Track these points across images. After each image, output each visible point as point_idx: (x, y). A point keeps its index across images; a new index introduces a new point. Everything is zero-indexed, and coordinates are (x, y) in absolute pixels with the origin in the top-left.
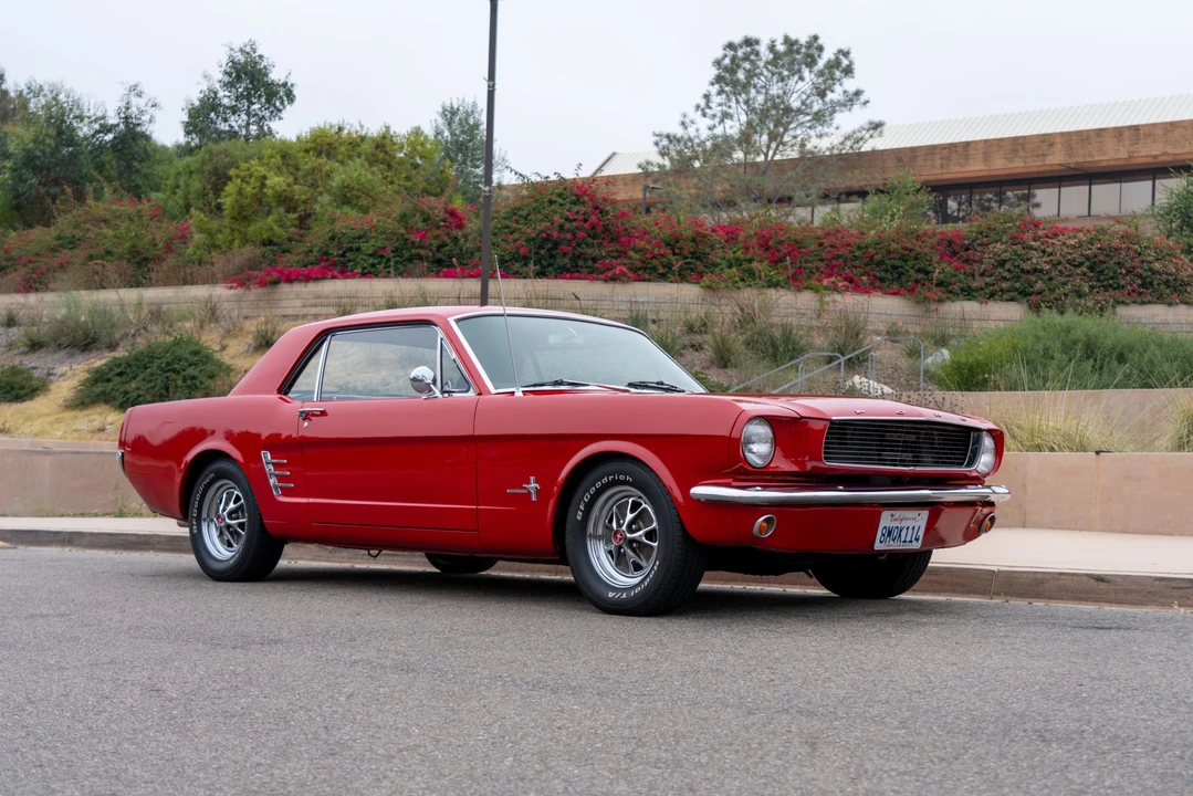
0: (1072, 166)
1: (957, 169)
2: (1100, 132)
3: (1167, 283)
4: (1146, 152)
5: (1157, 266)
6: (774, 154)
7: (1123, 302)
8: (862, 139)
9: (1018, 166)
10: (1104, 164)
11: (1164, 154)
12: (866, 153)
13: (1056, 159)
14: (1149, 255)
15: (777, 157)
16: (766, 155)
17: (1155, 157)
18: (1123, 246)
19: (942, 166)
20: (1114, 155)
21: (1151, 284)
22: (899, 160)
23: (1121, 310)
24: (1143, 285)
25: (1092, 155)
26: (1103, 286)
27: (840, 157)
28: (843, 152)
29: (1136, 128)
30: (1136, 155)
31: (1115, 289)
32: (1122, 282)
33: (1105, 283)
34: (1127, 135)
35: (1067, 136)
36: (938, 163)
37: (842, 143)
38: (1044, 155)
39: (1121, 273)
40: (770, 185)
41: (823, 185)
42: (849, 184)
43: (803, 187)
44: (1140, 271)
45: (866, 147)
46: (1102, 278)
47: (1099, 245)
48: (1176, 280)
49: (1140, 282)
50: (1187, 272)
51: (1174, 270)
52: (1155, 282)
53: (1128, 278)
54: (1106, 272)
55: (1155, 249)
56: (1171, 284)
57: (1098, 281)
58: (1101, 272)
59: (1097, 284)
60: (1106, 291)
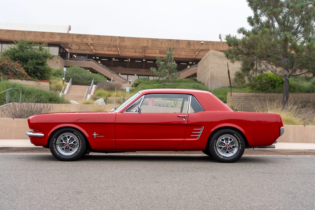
3: (20, 74)
5: (17, 70)
7: (10, 78)
14: (15, 67)
18: (9, 64)
21: (16, 74)
23: (10, 80)
24: (14, 74)
31: (7, 75)
32: (9, 73)
33: (5, 73)
44: (13, 71)
46: (4, 72)
47: (3, 63)
48: (22, 74)
49: (13, 73)
50: (24, 72)
51: (21, 71)
52: (17, 74)
53: (10, 72)
54: (5, 70)
55: (16, 65)
56: (21, 74)
57: (3, 72)
58: (4, 70)
59: (3, 73)
60: (5, 75)
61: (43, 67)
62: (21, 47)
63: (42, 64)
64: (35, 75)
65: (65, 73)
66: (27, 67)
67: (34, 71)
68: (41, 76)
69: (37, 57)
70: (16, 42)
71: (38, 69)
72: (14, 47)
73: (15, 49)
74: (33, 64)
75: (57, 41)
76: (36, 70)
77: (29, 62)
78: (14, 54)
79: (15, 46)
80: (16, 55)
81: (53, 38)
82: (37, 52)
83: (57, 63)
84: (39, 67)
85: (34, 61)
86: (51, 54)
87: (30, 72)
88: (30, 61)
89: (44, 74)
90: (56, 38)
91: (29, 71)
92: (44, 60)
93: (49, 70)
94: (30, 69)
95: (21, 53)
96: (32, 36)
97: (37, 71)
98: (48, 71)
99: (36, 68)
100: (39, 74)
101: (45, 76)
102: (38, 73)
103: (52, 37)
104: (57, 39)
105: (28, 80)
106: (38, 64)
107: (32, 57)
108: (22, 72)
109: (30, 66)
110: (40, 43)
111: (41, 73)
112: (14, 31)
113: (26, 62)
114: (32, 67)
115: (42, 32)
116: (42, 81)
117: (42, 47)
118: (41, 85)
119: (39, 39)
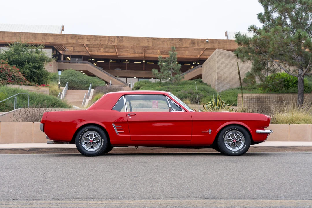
3: (18, 79)
5: (15, 74)
7: (8, 84)
14: (13, 71)
18: (6, 68)
21: (14, 79)
23: (8, 85)
24: (12, 79)
26: (2, 79)
31: (5, 80)
32: (7, 78)
33: (3, 78)
39: (6, 76)
44: (12, 75)
46: (2, 76)
48: (20, 78)
49: (11, 78)
50: (22, 77)
51: (19, 76)
52: (15, 79)
54: (2, 75)
55: (14, 69)
60: (3, 80)
61: (40, 71)
62: (16, 50)
63: (39, 68)
64: (32, 79)
65: (61, 77)
66: (24, 72)
67: (31, 75)
68: (39, 81)
69: (34, 60)
70: (11, 45)
71: (35, 73)
73: (10, 52)
74: (30, 67)
75: (50, 43)
76: (33, 74)
77: (25, 66)
78: (9, 58)
79: (10, 49)
80: (11, 59)
81: (46, 40)
82: (34, 55)
84: (35, 71)
85: (30, 64)
88: (27, 65)
90: (49, 39)
91: (26, 75)
92: (41, 64)
93: (46, 74)
94: (26, 73)
95: (17, 57)
97: (34, 76)
99: (33, 72)
100: (36, 79)
101: (42, 80)
103: (44, 39)
104: (50, 40)
105: (27, 85)
106: (35, 68)
107: (28, 60)
108: (20, 77)
109: (26, 70)
110: (37, 46)
111: (38, 78)
112: (4, 33)
113: (22, 66)
114: (28, 71)
115: (34, 33)
116: (42, 86)
117: (39, 50)
118: (40, 90)
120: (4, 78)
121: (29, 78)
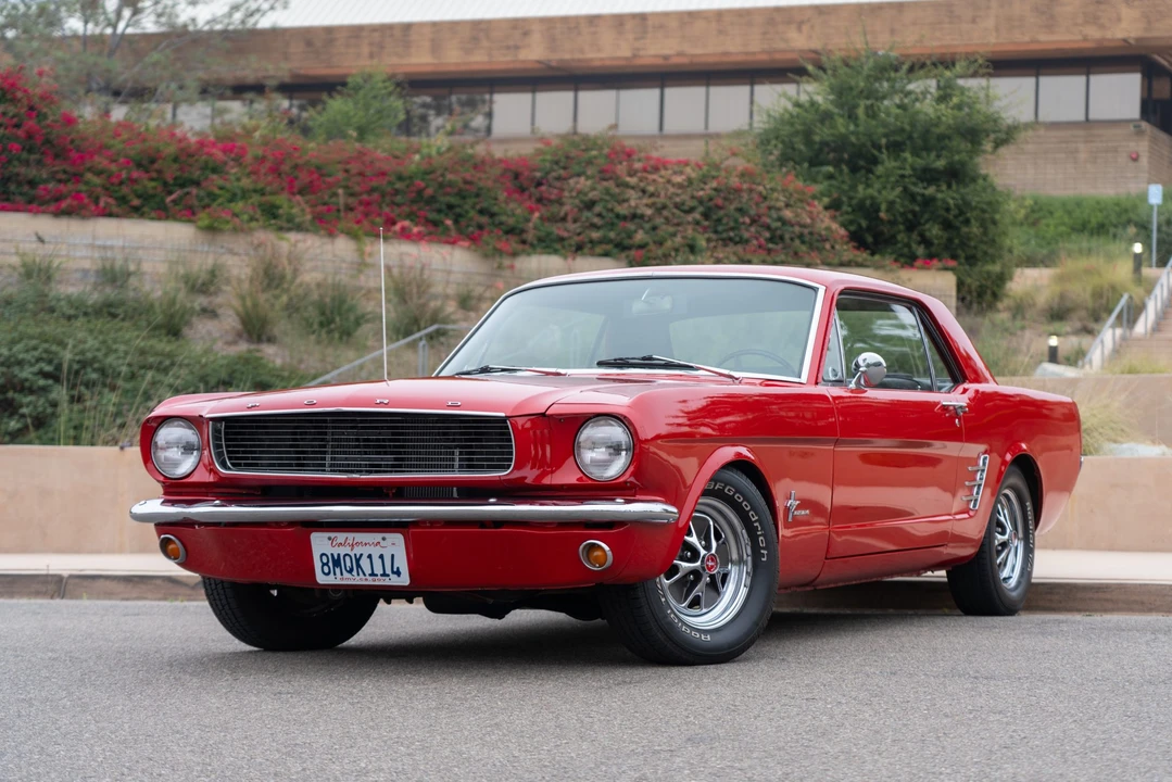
0: (554, 64)
1: (395, 60)
2: (593, 20)
3: (801, 236)
4: (657, 51)
5: (788, 214)
6: (127, 26)
8: (258, 10)
9: (480, 60)
10: (597, 63)
11: (680, 54)
12: (263, 32)
13: (534, 53)
14: (777, 200)
15: (130, 31)
16: (115, 27)
17: (666, 58)
18: (745, 186)
19: (371, 56)
20: (610, 51)
21: (782, 238)
22: (309, 43)
24: (771, 240)
25: (582, 51)
26: (723, 240)
27: (225, 34)
28: (231, 27)
29: (642, 18)
30: (642, 53)
31: (736, 243)
32: (746, 235)
33: (725, 235)
34: (629, 25)
35: (549, 23)
36: (366, 50)
37: (230, 15)
38: (517, 48)
39: (744, 223)
40: (123, 71)
41: (201, 74)
42: (240, 74)
43: (173, 77)
44: (768, 221)
45: (265, 23)
46: (720, 228)
47: (714, 184)
48: (811, 233)
49: (767, 235)
50: (827, 223)
51: (808, 221)
52: (787, 236)
53: (753, 229)
54: (725, 221)
55: (783, 191)
56: (807, 239)
57: (716, 232)
58: (719, 220)
59: (714, 236)
60: (726, 245)
61: (957, 191)
62: (842, 93)
63: (956, 174)
64: (915, 236)
65: (1159, 214)
66: (872, 198)
67: (910, 216)
68: (950, 240)
69: (925, 138)
70: (822, 68)
71: (928, 202)
72: (808, 93)
73: (813, 103)
74: (903, 176)
75: (1125, 40)
76: (917, 208)
77: (880, 170)
78: (807, 135)
80: (817, 138)
81: (1102, 27)
82: (927, 108)
83: (1131, 164)
84: (931, 190)
85: (905, 159)
86: (1003, 115)
87: (889, 222)
88: (888, 164)
89: (965, 230)
90: (1119, 20)
91: (882, 215)
92: (959, 152)
93: (990, 203)
94: (883, 207)
95: (842, 127)
96: (990, 23)
97: (926, 216)
98: (984, 211)
99: (919, 198)
100: (934, 231)
101: (969, 239)
102: (927, 226)
103: (1095, 20)
104: (1124, 25)
106: (928, 176)
107: (898, 138)
108: (812, 225)
109: (885, 188)
111: (947, 225)
114: (894, 194)
116: (918, 268)
117: (961, 82)
119: (1027, 39)
120: (732, 234)
121: (902, 227)
